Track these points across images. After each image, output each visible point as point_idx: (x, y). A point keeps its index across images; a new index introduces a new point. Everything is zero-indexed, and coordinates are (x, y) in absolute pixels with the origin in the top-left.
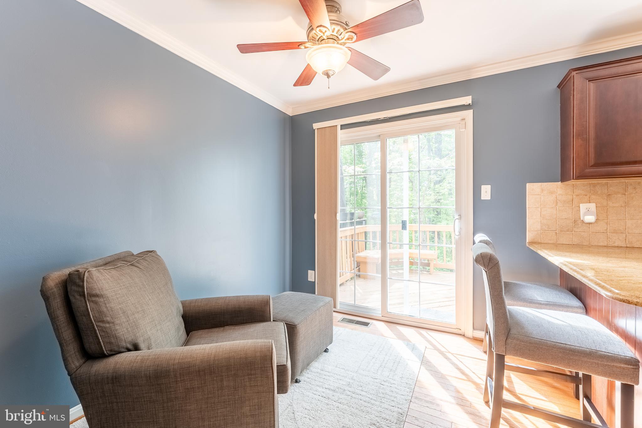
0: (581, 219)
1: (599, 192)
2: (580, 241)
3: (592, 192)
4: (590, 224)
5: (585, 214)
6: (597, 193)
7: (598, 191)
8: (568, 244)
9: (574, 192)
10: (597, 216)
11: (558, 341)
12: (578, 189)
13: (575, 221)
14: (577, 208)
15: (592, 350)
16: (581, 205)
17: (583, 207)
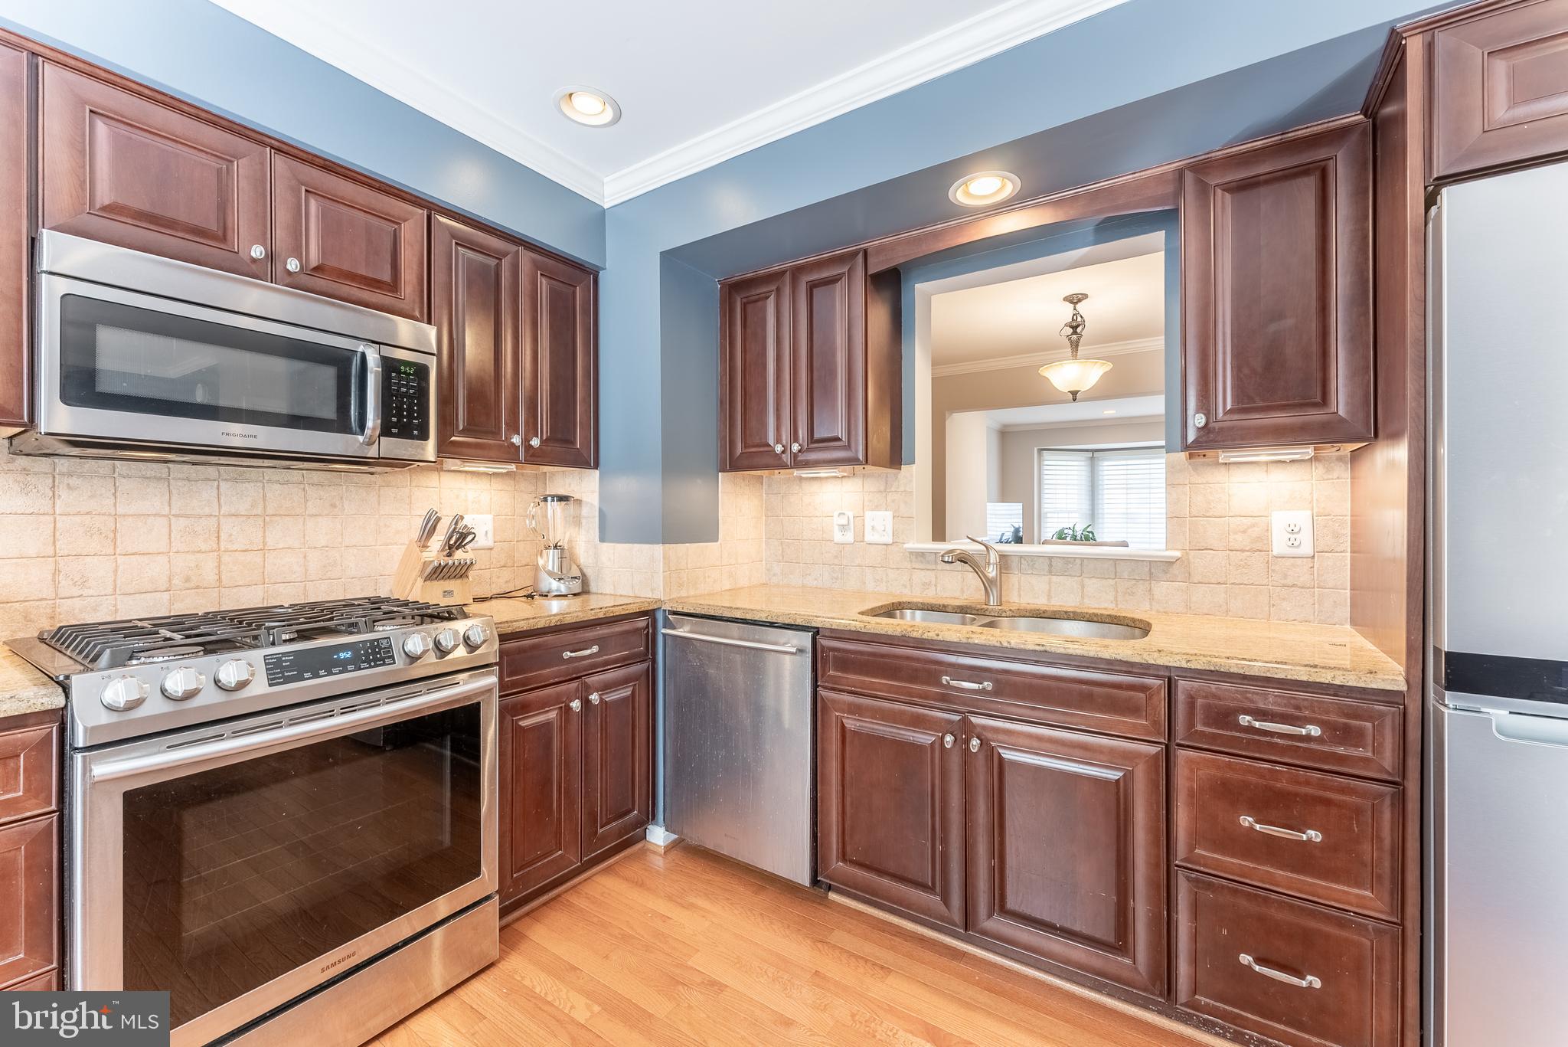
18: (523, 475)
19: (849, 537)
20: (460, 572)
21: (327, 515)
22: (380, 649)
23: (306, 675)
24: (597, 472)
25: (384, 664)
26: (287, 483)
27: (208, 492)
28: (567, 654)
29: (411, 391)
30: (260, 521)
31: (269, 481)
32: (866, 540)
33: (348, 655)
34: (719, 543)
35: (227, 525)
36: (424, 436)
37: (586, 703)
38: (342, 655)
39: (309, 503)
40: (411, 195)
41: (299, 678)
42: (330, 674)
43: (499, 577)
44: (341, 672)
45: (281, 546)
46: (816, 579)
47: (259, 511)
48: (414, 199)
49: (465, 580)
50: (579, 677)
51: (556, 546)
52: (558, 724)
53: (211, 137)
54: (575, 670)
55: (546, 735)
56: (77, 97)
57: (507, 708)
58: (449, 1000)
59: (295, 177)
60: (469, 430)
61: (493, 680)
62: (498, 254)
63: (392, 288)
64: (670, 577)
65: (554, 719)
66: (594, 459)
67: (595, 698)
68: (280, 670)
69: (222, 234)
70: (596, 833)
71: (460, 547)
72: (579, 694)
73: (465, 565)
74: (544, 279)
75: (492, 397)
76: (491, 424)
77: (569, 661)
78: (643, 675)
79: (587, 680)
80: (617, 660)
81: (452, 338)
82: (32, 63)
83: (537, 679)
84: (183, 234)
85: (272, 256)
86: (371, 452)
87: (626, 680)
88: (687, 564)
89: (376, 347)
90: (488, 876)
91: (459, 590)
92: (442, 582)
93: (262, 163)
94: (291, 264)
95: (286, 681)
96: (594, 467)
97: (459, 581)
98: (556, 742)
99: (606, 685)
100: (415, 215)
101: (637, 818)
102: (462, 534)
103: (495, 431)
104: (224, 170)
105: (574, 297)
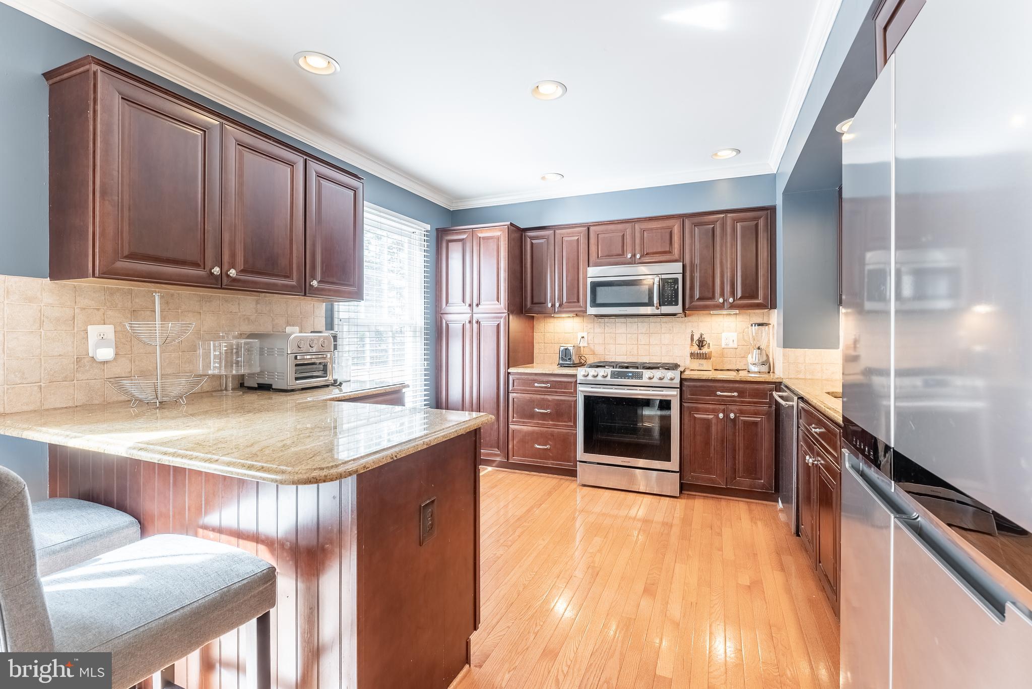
0: (91, 355)
1: (119, 306)
2: (89, 397)
3: (108, 304)
4: (104, 364)
5: (98, 346)
6: (116, 307)
7: (118, 304)
8: (66, 408)
9: (76, 302)
10: (116, 348)
11: (170, 610)
12: (83, 296)
13: (79, 360)
14: (82, 333)
15: (223, 590)
16: (90, 328)
17: (94, 331)
20: (705, 357)
21: (668, 333)
22: (640, 375)
23: (619, 378)
24: (776, 310)
26: (656, 322)
27: (635, 326)
28: (719, 393)
29: (672, 288)
30: (648, 335)
33: (631, 375)
34: (839, 350)
35: (640, 336)
36: (677, 304)
37: (727, 416)
38: (629, 374)
39: (662, 329)
40: (677, 215)
41: (617, 378)
43: (740, 362)
45: (654, 343)
47: (648, 332)
48: (679, 216)
49: (709, 360)
50: (727, 405)
51: (759, 348)
52: (714, 421)
53: (620, 226)
54: (723, 401)
55: (707, 424)
56: (595, 232)
57: (688, 407)
58: (658, 497)
59: (640, 228)
60: (700, 299)
61: (676, 393)
62: (714, 222)
63: (670, 252)
64: (789, 366)
65: (712, 418)
66: (772, 304)
67: (732, 416)
68: (614, 375)
69: (623, 254)
70: (735, 478)
71: (702, 346)
72: (723, 411)
73: (706, 354)
74: (738, 224)
75: (711, 284)
76: (710, 295)
77: (720, 396)
78: (768, 414)
79: (730, 407)
80: (749, 402)
81: (692, 265)
82: (588, 228)
83: (702, 400)
84: (614, 257)
85: (634, 255)
86: (658, 312)
87: (756, 414)
88: (805, 360)
89: (660, 276)
90: (674, 464)
91: (706, 364)
92: (698, 360)
93: (632, 228)
94: (638, 256)
95: (615, 378)
96: (771, 308)
97: (706, 360)
98: (714, 429)
99: (742, 412)
100: (679, 222)
101: (764, 485)
102: (700, 341)
103: (713, 297)
104: (624, 235)
105: (757, 226)
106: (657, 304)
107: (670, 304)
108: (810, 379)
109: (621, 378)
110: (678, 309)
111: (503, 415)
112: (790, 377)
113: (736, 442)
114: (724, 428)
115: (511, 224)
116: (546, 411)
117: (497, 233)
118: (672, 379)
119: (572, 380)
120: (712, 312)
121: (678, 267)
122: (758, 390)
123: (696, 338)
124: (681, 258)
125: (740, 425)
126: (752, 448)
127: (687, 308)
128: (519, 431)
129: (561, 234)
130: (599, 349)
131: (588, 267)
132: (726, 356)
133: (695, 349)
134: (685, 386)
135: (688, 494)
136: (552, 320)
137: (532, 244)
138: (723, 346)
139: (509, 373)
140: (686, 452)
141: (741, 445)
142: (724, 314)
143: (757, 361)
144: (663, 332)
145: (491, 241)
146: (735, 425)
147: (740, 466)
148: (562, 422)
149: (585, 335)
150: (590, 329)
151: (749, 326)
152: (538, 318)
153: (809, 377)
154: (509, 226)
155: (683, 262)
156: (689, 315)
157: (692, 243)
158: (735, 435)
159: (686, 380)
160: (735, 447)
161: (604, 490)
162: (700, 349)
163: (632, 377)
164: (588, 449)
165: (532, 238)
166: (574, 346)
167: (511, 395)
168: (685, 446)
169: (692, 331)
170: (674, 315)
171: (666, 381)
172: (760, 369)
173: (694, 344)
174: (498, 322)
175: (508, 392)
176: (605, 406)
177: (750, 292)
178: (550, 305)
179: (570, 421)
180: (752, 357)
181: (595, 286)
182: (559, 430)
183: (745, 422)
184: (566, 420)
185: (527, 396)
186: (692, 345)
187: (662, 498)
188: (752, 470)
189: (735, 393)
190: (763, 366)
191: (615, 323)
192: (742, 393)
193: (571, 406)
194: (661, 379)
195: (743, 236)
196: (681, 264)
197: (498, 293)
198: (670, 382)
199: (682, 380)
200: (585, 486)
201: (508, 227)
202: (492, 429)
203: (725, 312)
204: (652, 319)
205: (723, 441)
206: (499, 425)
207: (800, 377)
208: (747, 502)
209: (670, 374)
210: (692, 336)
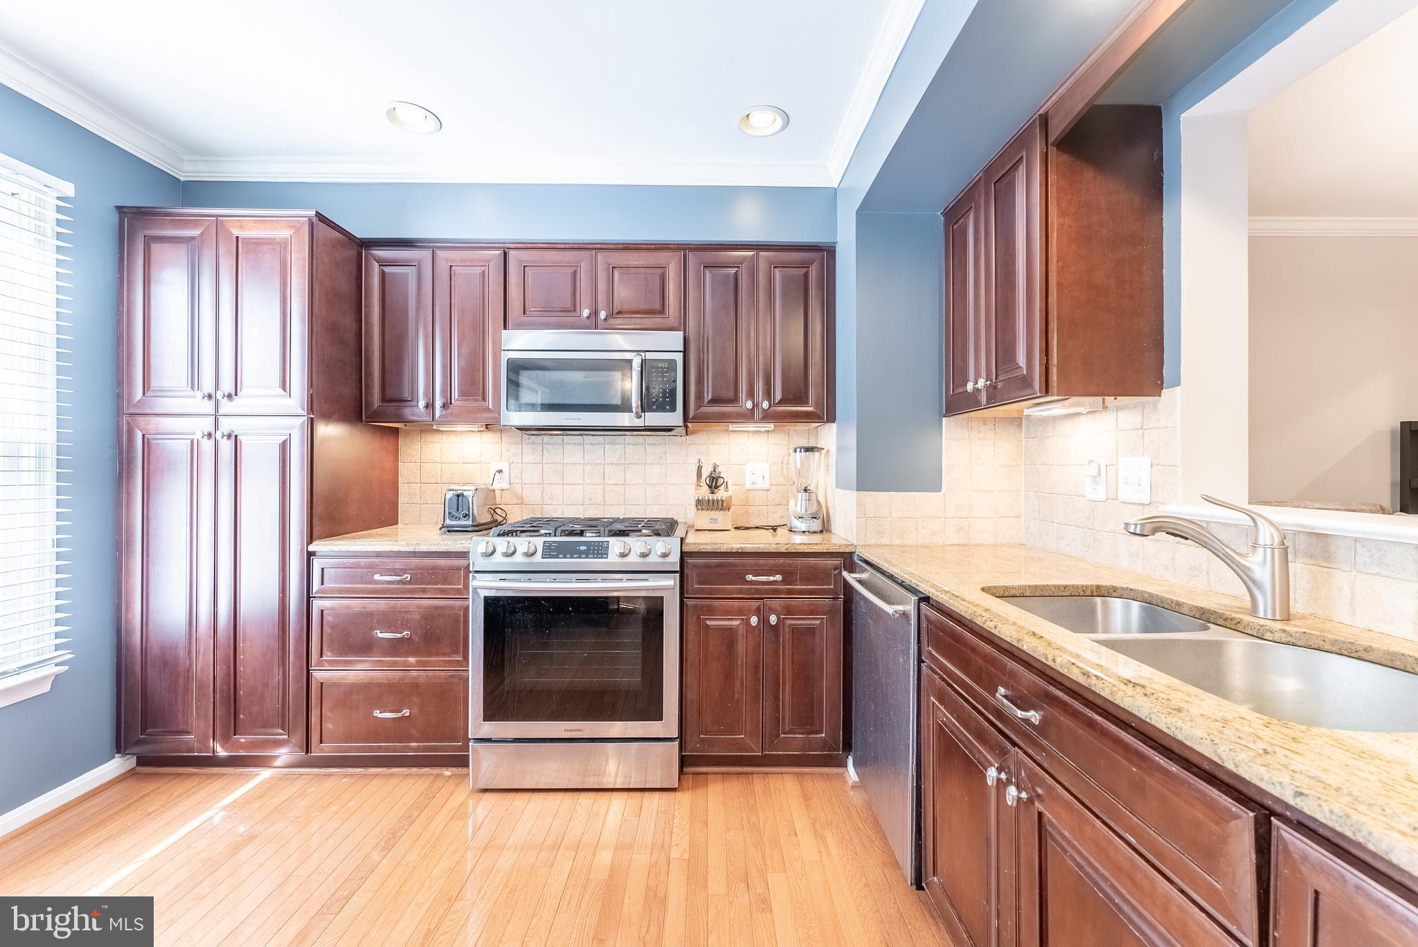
18: (796, 430)
19: (1101, 494)
20: (721, 506)
21: (657, 464)
22: (602, 547)
23: (561, 556)
24: (834, 426)
25: (602, 558)
26: (637, 444)
27: (600, 451)
28: (750, 577)
29: (665, 379)
30: (623, 467)
31: (628, 444)
32: (1119, 497)
33: (585, 548)
34: (941, 493)
35: (608, 469)
36: (673, 409)
37: (764, 620)
38: (581, 547)
39: (648, 457)
40: (674, 244)
41: (556, 557)
42: (572, 557)
43: (774, 513)
44: (577, 558)
45: (633, 482)
46: (1068, 545)
47: (622, 461)
48: (676, 246)
49: (727, 512)
50: (763, 599)
51: (806, 490)
52: (742, 631)
53: (569, 256)
54: (758, 591)
55: (729, 636)
56: (520, 262)
57: (695, 606)
58: (639, 794)
59: (607, 262)
60: (715, 401)
61: (671, 583)
62: (736, 264)
63: (662, 311)
64: (866, 524)
65: (737, 626)
66: (827, 414)
67: (773, 619)
68: (550, 551)
69: (574, 308)
70: (778, 735)
71: (716, 487)
72: (758, 612)
73: (722, 501)
74: (777, 270)
75: (731, 374)
76: (731, 395)
77: (752, 582)
78: (831, 612)
79: (768, 602)
80: (801, 592)
81: (701, 336)
82: (505, 254)
83: (721, 591)
84: (557, 314)
85: (595, 313)
86: (638, 423)
87: (812, 612)
88: (890, 513)
89: (643, 354)
90: (668, 725)
91: (722, 519)
92: (709, 512)
93: (591, 261)
94: (603, 315)
95: (552, 557)
96: (828, 421)
97: (722, 512)
98: (741, 647)
99: (789, 611)
100: (677, 258)
101: (825, 741)
102: (714, 478)
103: (734, 400)
104: (575, 272)
105: (806, 275)
106: (637, 407)
107: (661, 408)
108: (898, 546)
109: (565, 557)
110: (675, 418)
111: (296, 650)
112: (867, 543)
113: (779, 669)
114: (759, 643)
115: (321, 218)
116: (399, 636)
117: (283, 233)
118: (665, 555)
119: (461, 562)
120: (732, 427)
121: (674, 340)
122: (815, 567)
123: (706, 473)
124: (680, 325)
125: (786, 636)
126: (805, 677)
127: (691, 417)
128: (336, 685)
129: (446, 260)
130: (532, 494)
131: (505, 328)
132: (752, 503)
133: (704, 492)
134: (690, 566)
135: (694, 774)
136: (436, 438)
137: (383, 274)
138: (748, 486)
139: (310, 555)
140: (691, 695)
141: (788, 673)
142: (748, 432)
143: (803, 511)
144: (649, 461)
145: (265, 248)
146: (777, 636)
147: (787, 713)
148: (437, 655)
149: (504, 466)
150: (514, 454)
151: (791, 451)
152: (408, 433)
153: (897, 542)
154: (315, 220)
155: (685, 333)
156: (694, 432)
157: (701, 299)
158: (778, 656)
159: (691, 554)
160: (778, 678)
161: (526, 796)
162: (713, 493)
163: (587, 554)
164: (493, 712)
165: (383, 263)
166: (476, 490)
167: (317, 605)
168: (688, 684)
169: (700, 460)
170: (668, 429)
171: (654, 559)
172: (809, 526)
173: (703, 484)
174: (284, 438)
175: (309, 598)
176: (531, 616)
177: (796, 394)
178: (422, 404)
179: (456, 652)
180: (796, 505)
181: (517, 368)
182: (430, 673)
183: (795, 630)
184: (448, 650)
185: (356, 604)
186: (699, 485)
187: (647, 794)
188: (807, 719)
189: (777, 576)
190: (815, 520)
191: (563, 443)
192: (788, 577)
193: (456, 621)
194: (644, 555)
195: (785, 294)
196: (681, 334)
197: (284, 370)
198: (661, 560)
199: (683, 555)
200: (485, 791)
201: (310, 220)
202: (266, 685)
203: (751, 427)
204: (629, 438)
205: (756, 668)
206: (284, 673)
207: (883, 543)
208: (797, 774)
209: (660, 545)
210: (700, 469)
